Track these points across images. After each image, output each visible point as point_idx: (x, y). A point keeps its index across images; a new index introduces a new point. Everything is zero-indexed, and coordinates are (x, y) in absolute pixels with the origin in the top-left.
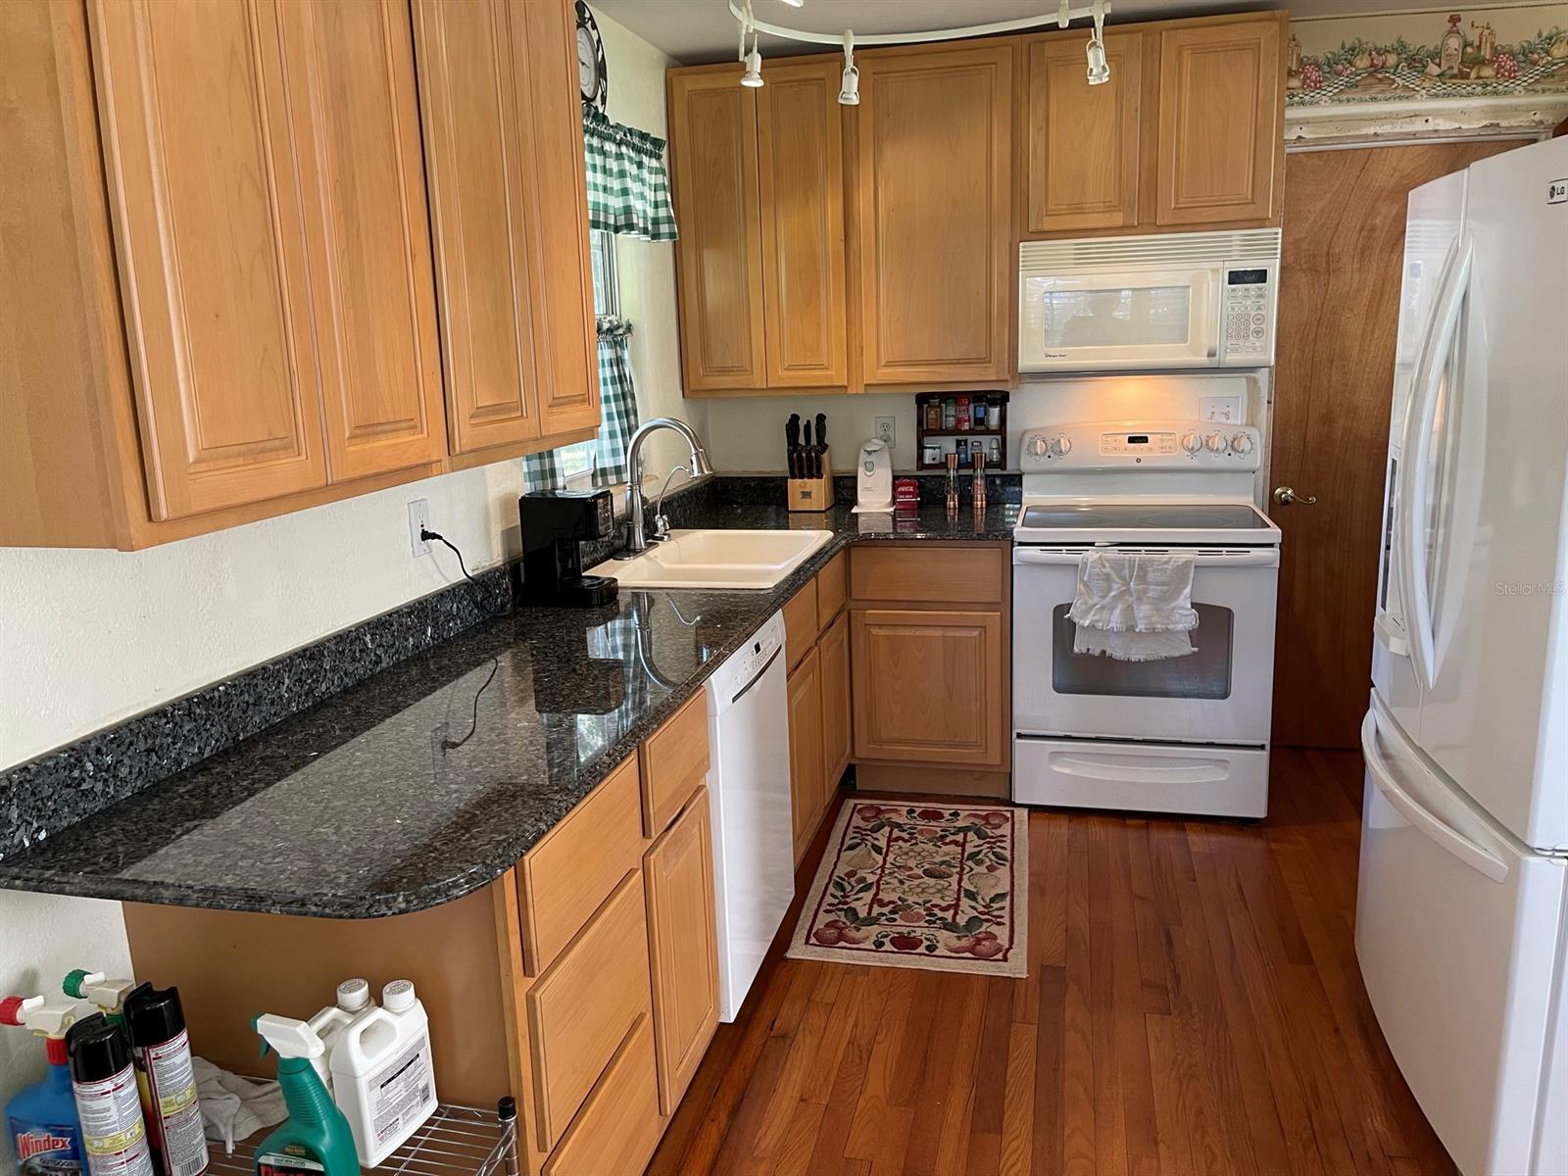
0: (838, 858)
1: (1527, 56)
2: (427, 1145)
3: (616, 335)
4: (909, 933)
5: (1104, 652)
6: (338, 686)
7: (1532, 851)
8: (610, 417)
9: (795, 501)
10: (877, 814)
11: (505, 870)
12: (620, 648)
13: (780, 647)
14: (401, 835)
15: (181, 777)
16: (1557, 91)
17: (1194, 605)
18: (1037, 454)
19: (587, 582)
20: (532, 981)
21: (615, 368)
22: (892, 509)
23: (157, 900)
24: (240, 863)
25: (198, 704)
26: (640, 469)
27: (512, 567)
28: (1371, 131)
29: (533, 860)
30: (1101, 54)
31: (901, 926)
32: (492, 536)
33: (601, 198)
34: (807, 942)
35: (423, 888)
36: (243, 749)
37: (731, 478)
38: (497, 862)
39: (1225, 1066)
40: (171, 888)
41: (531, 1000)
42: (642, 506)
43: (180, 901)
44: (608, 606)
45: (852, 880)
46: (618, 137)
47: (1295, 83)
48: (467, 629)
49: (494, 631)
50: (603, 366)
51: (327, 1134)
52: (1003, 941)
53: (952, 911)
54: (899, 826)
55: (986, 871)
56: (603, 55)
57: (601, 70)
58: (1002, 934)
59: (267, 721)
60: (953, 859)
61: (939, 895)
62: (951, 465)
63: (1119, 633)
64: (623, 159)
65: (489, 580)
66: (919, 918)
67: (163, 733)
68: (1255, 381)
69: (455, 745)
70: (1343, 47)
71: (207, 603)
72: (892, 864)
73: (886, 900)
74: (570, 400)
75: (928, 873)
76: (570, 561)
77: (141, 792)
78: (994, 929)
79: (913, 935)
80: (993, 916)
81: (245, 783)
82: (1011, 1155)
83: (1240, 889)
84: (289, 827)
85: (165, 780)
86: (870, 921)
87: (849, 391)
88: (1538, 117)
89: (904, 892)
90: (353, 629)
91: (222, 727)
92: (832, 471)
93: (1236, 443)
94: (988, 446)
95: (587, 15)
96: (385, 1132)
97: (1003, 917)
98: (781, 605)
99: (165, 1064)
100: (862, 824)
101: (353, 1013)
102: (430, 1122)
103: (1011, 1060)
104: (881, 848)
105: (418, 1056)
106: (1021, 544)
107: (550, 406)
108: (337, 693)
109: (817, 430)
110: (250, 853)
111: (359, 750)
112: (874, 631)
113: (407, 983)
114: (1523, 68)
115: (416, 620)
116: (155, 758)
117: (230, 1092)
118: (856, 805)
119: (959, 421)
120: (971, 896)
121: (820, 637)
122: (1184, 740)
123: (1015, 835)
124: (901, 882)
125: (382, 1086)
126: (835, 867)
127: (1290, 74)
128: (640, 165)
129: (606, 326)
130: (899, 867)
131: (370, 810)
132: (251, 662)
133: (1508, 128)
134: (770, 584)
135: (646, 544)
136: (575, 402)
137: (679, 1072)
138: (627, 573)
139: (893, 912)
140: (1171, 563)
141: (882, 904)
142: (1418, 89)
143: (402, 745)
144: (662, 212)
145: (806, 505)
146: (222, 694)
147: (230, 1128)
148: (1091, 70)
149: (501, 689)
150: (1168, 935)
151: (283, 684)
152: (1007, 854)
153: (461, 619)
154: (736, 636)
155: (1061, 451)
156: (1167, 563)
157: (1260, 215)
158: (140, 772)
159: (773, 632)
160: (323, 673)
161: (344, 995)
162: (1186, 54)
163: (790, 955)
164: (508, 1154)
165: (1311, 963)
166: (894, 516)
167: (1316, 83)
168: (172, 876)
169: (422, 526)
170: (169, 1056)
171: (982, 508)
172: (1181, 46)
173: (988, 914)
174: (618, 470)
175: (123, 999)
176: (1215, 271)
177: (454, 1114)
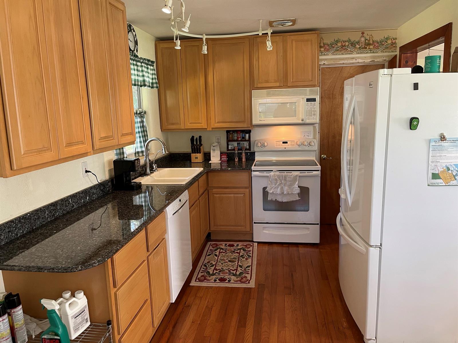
0: (205, 258)
1: (381, 43)
2: (87, 333)
3: (141, 114)
4: (224, 277)
5: (276, 200)
6: (62, 213)
7: (371, 246)
8: (140, 137)
9: (193, 160)
10: (216, 246)
11: (108, 259)
12: (143, 202)
13: (187, 200)
14: (80, 251)
15: (18, 239)
16: (389, 52)
17: (299, 187)
18: (259, 147)
19: (133, 184)
20: (116, 289)
21: (141, 124)
22: (220, 162)
23: (14, 270)
24: (36, 260)
25: (22, 219)
26: (149, 151)
27: (111, 180)
28: (342, 62)
29: (116, 257)
30: (270, 43)
31: (222, 276)
32: (106, 171)
33: (136, 78)
34: (196, 281)
35: (86, 264)
36: (35, 231)
37: (176, 153)
38: (106, 257)
39: (304, 307)
40: (17, 267)
41: (115, 294)
42: (149, 162)
43: (20, 270)
44: (139, 190)
45: (209, 264)
46: (141, 61)
47: (322, 49)
48: (99, 197)
49: (106, 197)
50: (138, 123)
51: (60, 329)
52: (249, 278)
53: (235, 271)
54: (222, 249)
55: (245, 260)
56: (137, 39)
57: (136, 43)
58: (248, 276)
59: (41, 223)
60: (237, 257)
61: (232, 267)
62: (236, 150)
63: (280, 194)
64: (143, 67)
65: (105, 183)
66: (227, 273)
67: (13, 227)
68: (315, 127)
69: (95, 229)
70: (334, 40)
71: (25, 191)
72: (220, 259)
73: (218, 269)
74: (127, 134)
75: (230, 261)
76: (128, 178)
77: (7, 243)
78: (247, 275)
79: (225, 277)
80: (246, 272)
81: (36, 240)
82: (248, 332)
83: (312, 262)
84: (48, 251)
85: (14, 239)
86: (213, 274)
87: (208, 130)
88: (384, 59)
89: (223, 267)
90: (66, 198)
91: (29, 225)
92: (204, 152)
93: (310, 143)
94: (246, 144)
95: (132, 28)
96: (76, 330)
97: (249, 272)
98: (187, 189)
99: (16, 314)
100: (212, 249)
101: (67, 299)
102: (88, 328)
103: (249, 308)
104: (217, 255)
105: (85, 310)
106: (254, 171)
107: (121, 136)
108: (62, 215)
109: (199, 140)
110: (38, 257)
111: (68, 230)
112: (215, 195)
113: (82, 291)
114: (380, 46)
115: (84, 195)
116: (10, 234)
117: (33, 322)
118: (211, 244)
119: (238, 138)
120: (241, 266)
121: (200, 197)
122: (298, 223)
123: (253, 250)
124: (222, 264)
125: (75, 318)
126: (204, 261)
127: (321, 47)
128: (148, 68)
129: (138, 112)
130: (222, 260)
131: (71, 245)
132: (37, 207)
133: (377, 62)
134: (184, 183)
135: (150, 172)
136: (128, 135)
137: (158, 315)
138: (144, 181)
139: (220, 272)
140: (293, 176)
141: (216, 270)
142: (354, 51)
143: (80, 229)
144: (154, 81)
145: (197, 161)
146: (29, 216)
147: (33, 331)
148: (268, 47)
149: (108, 213)
150: (292, 275)
151: (46, 213)
152: (251, 255)
153: (97, 194)
154: (174, 197)
155: (265, 146)
156: (292, 175)
157: (314, 84)
158: (7, 238)
159: (185, 196)
160: (57, 210)
161: (64, 295)
162: (294, 42)
163: (191, 284)
164: (110, 335)
165: (328, 280)
166: (221, 163)
167: (328, 49)
168: (17, 264)
169: (86, 169)
170: (17, 312)
171: (244, 161)
172: (292, 40)
173: (245, 271)
174: (142, 152)
175: (4, 297)
176: (303, 98)
177: (95, 325)
